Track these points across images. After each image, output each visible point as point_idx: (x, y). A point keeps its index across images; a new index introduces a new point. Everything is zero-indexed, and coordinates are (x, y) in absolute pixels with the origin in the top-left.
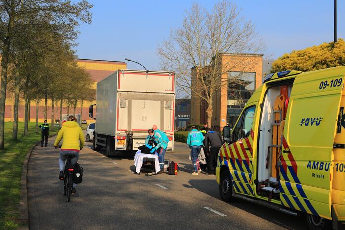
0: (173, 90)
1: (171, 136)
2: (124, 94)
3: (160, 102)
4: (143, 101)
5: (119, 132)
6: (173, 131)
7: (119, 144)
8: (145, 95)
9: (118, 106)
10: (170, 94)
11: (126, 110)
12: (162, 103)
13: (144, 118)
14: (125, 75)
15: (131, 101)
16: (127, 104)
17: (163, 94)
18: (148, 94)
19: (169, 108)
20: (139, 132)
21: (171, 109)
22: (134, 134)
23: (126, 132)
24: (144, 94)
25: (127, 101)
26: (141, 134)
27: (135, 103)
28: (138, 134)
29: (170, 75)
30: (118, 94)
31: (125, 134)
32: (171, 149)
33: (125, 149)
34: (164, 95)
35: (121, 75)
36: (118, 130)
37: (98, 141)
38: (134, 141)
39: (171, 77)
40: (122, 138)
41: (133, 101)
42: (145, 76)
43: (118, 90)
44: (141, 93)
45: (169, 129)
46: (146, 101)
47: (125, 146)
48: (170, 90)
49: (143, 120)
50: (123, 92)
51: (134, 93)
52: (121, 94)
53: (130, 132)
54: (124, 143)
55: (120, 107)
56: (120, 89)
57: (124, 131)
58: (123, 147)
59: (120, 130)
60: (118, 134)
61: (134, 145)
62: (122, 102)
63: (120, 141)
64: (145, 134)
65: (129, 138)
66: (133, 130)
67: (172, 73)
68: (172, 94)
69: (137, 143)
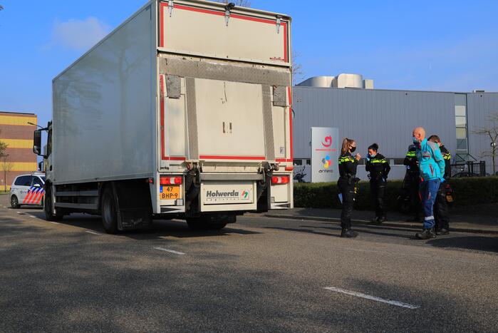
0: (286, 59)
1: (287, 173)
2: (173, 61)
3: (260, 86)
4: (222, 82)
8: (225, 67)
9: (162, 90)
10: (280, 70)
11: (181, 103)
12: (265, 90)
13: (227, 125)
14: (175, 10)
15: (193, 81)
16: (183, 90)
17: (266, 67)
18: (233, 64)
19: (280, 103)
20: (214, 164)
21: (284, 106)
22: (204, 169)
24: (222, 63)
25: (183, 81)
26: (219, 169)
27: (202, 85)
28: (211, 169)
29: (278, 21)
30: (158, 59)
32: (288, 206)
33: (182, 209)
34: (268, 72)
35: (166, 9)
36: (164, 158)
37: (59, 199)
38: (204, 189)
39: (282, 28)
40: (172, 181)
41: (197, 80)
42: (222, 17)
43: (160, 49)
44: (215, 63)
45: (282, 156)
46: (227, 82)
47: (180, 202)
48: (279, 59)
49: (224, 132)
50: (171, 55)
51: (198, 59)
52: (166, 59)
53: (195, 164)
54: (176, 195)
55: (165, 94)
56: (162, 46)
57: (180, 162)
58: (176, 205)
59: (167, 158)
60: (162, 170)
61: (204, 198)
62: (171, 83)
63: (168, 190)
64: (230, 169)
65: (192, 181)
66: (201, 157)
67: (284, 17)
68: (285, 70)
69: (209, 194)
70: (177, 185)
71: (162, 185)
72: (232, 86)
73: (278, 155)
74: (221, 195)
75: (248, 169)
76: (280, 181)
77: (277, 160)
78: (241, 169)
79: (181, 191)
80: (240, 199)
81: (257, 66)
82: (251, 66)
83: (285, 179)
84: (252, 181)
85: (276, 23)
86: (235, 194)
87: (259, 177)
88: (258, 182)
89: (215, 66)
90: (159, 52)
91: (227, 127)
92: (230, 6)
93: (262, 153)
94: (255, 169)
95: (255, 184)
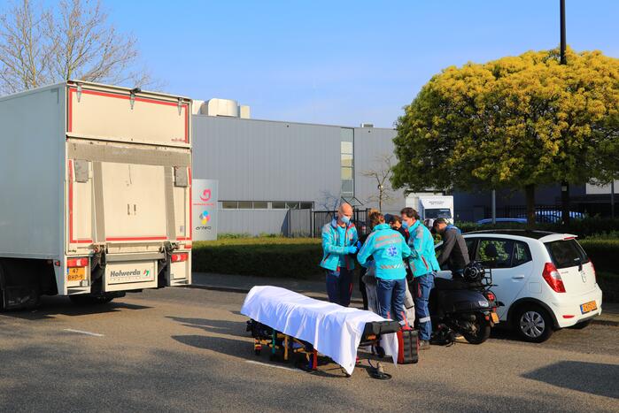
0: (187, 141)
1: (186, 250)
2: (81, 146)
3: (163, 167)
4: (127, 165)
5: (74, 246)
6: (190, 239)
7: (70, 278)
8: (130, 150)
9: (71, 175)
11: (88, 186)
12: (167, 171)
14: (83, 95)
15: (100, 165)
16: (91, 174)
17: (168, 149)
18: (136, 147)
19: (181, 183)
20: (120, 246)
21: (185, 187)
22: (111, 250)
23: (92, 247)
24: (127, 146)
25: (91, 165)
27: (108, 169)
28: (116, 250)
29: (180, 103)
30: (67, 144)
31: (88, 252)
32: (186, 282)
33: (88, 290)
34: (170, 153)
35: (74, 94)
36: (72, 241)
38: (109, 269)
39: (183, 110)
40: (79, 264)
41: (103, 164)
43: (69, 134)
44: (121, 146)
45: (182, 235)
46: (132, 165)
47: (85, 283)
48: (180, 140)
49: (129, 214)
50: (79, 140)
51: (104, 143)
52: (74, 144)
53: (103, 246)
54: (81, 276)
55: (74, 180)
56: (71, 131)
57: (88, 245)
58: (81, 286)
59: (75, 242)
60: (70, 253)
61: (108, 279)
62: (80, 168)
63: (74, 271)
64: (134, 249)
65: (98, 263)
66: (108, 239)
67: (185, 100)
68: (186, 151)
69: (113, 274)
70: (82, 266)
71: (68, 267)
72: (136, 168)
73: (179, 234)
74: (124, 274)
75: (150, 248)
76: (179, 259)
77: (178, 239)
78: (144, 249)
79: (86, 271)
80: (142, 277)
81: (160, 148)
82: (154, 148)
83: (184, 256)
84: (154, 260)
85: (177, 105)
86: (136, 273)
87: (161, 256)
88: (159, 260)
89: (120, 150)
90: (68, 137)
91: (132, 209)
92: (136, 90)
93: (163, 233)
94: (157, 248)
95: (156, 263)
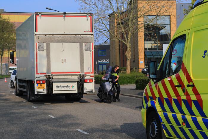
0: (92, 31)
1: (92, 78)
2: (41, 37)
3: (79, 43)
4: (61, 43)
5: (38, 75)
6: (93, 73)
7: (38, 88)
8: (63, 37)
9: (36, 49)
11: (44, 53)
12: (81, 45)
13: (64, 60)
14: (41, 17)
15: (49, 44)
16: (45, 48)
17: (82, 36)
18: (66, 36)
19: (88, 49)
20: (58, 75)
21: (90, 51)
22: (54, 77)
23: (46, 76)
24: (62, 36)
25: (45, 44)
26: (60, 77)
27: (53, 45)
28: (57, 77)
29: (88, 16)
30: (35, 37)
31: (45, 78)
32: (92, 91)
33: (45, 93)
35: (38, 18)
36: (37, 74)
37: (20, 86)
38: (54, 85)
39: (89, 18)
40: (41, 82)
41: (51, 44)
42: (62, 17)
43: (36, 33)
44: (59, 36)
45: (89, 71)
46: (64, 43)
47: (45, 90)
48: (88, 31)
49: (62, 63)
50: (40, 35)
51: (52, 35)
52: (38, 37)
53: (49, 76)
54: (44, 87)
55: (38, 50)
56: (37, 31)
57: (44, 75)
58: (43, 91)
59: (39, 74)
60: (37, 78)
61: (54, 88)
62: (40, 45)
63: (40, 85)
64: (65, 77)
65: (49, 83)
66: (52, 73)
67: (90, 14)
68: (90, 36)
69: (57, 87)
70: (44, 83)
71: (37, 84)
72: (66, 44)
74: (62, 87)
75: (73, 77)
76: (88, 81)
77: (85, 73)
78: (70, 77)
79: (45, 85)
80: (71, 88)
81: (77, 35)
82: (74, 36)
83: (91, 81)
85: (86, 17)
86: (68, 87)
87: (78, 80)
90: (36, 34)
91: (63, 61)
92: (65, 13)
93: (79, 70)
94: (76, 77)
95: (77, 83)
